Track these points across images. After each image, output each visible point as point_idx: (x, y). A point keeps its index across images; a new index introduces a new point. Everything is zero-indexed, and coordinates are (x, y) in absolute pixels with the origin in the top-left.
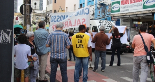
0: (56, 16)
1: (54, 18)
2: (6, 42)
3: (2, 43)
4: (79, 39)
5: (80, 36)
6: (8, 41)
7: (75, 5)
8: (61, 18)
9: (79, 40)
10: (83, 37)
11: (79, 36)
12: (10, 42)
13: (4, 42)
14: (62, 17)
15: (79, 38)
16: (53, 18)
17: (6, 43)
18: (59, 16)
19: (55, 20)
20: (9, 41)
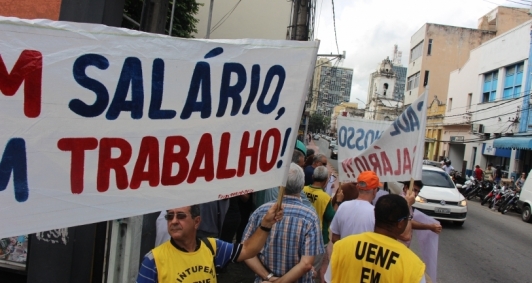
0: (356, 130)
1: (349, 134)
2: (55, 239)
3: (42, 241)
4: (369, 265)
5: (376, 251)
6: (59, 234)
7: (471, 95)
8: (367, 137)
9: (365, 270)
10: (392, 261)
11: (370, 252)
12: (64, 240)
13: (49, 236)
14: (370, 135)
15: (369, 259)
16: (345, 136)
17: (53, 242)
18: (361, 131)
19: (352, 142)
20: (64, 235)
